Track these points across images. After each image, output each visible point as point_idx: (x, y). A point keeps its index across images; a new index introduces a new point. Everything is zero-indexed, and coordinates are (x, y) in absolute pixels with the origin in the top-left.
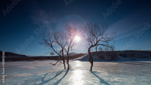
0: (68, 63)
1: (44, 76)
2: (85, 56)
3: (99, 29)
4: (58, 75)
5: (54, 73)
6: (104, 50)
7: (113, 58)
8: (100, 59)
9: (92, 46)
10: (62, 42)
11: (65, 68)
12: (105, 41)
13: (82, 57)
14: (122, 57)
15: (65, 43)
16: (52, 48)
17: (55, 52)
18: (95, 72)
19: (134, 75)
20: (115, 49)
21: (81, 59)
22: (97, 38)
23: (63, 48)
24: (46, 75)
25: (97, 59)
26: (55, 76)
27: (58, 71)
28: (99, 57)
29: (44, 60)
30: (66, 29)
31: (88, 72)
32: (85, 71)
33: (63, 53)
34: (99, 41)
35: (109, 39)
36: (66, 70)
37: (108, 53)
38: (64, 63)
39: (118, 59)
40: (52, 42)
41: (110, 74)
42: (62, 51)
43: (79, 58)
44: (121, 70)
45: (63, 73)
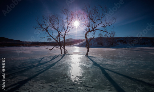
0: (64, 48)
1: (41, 59)
2: (83, 41)
3: (99, 13)
4: (55, 58)
5: (51, 57)
6: (104, 36)
7: (112, 45)
8: (99, 45)
9: (89, 31)
10: (58, 27)
11: (62, 53)
12: (103, 26)
13: (81, 43)
14: (121, 43)
15: (62, 28)
16: (48, 32)
17: (51, 36)
18: (91, 56)
19: (127, 59)
20: (115, 35)
21: (80, 45)
22: (95, 23)
23: (60, 34)
24: (42, 59)
25: (96, 45)
26: (51, 59)
27: (54, 55)
28: (98, 43)
29: (41, 46)
30: (62, 12)
31: (84, 56)
32: (81, 55)
33: (59, 39)
34: (97, 26)
35: (108, 25)
36: (62, 55)
37: (107, 39)
38: (61, 48)
39: (117, 45)
40: (47, 27)
41: (104, 58)
42: (59, 36)
43: (77, 44)
44: (117, 55)
45: (59, 57)
